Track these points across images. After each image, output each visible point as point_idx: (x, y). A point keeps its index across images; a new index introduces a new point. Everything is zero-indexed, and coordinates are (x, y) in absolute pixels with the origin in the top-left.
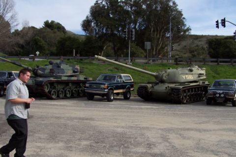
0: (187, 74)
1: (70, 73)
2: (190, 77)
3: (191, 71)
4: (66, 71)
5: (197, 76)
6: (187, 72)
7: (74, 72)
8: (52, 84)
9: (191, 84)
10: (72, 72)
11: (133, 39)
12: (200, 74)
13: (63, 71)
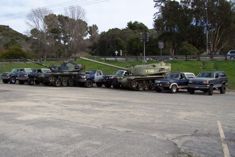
0: (150, 69)
1: (72, 69)
2: (152, 71)
3: (154, 66)
4: (69, 68)
5: (158, 70)
6: (151, 67)
7: (76, 69)
8: (56, 76)
9: (148, 77)
10: (74, 68)
11: (148, 41)
12: (161, 69)
13: (68, 68)
